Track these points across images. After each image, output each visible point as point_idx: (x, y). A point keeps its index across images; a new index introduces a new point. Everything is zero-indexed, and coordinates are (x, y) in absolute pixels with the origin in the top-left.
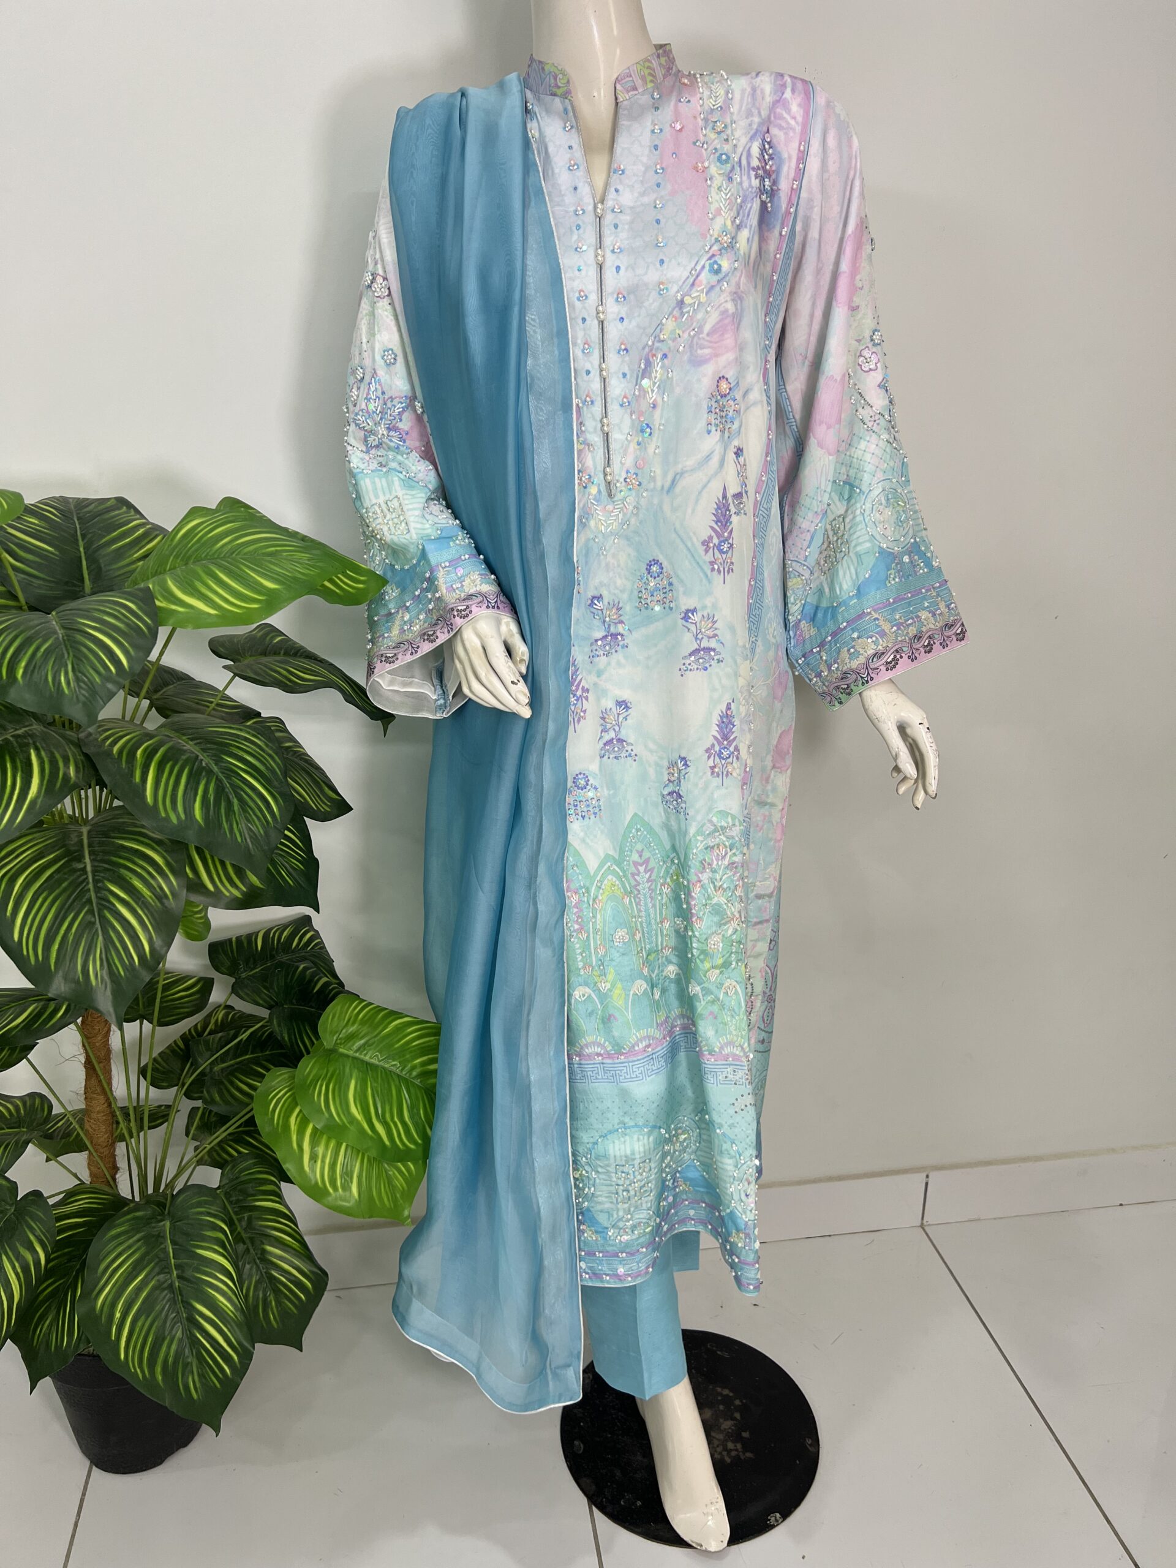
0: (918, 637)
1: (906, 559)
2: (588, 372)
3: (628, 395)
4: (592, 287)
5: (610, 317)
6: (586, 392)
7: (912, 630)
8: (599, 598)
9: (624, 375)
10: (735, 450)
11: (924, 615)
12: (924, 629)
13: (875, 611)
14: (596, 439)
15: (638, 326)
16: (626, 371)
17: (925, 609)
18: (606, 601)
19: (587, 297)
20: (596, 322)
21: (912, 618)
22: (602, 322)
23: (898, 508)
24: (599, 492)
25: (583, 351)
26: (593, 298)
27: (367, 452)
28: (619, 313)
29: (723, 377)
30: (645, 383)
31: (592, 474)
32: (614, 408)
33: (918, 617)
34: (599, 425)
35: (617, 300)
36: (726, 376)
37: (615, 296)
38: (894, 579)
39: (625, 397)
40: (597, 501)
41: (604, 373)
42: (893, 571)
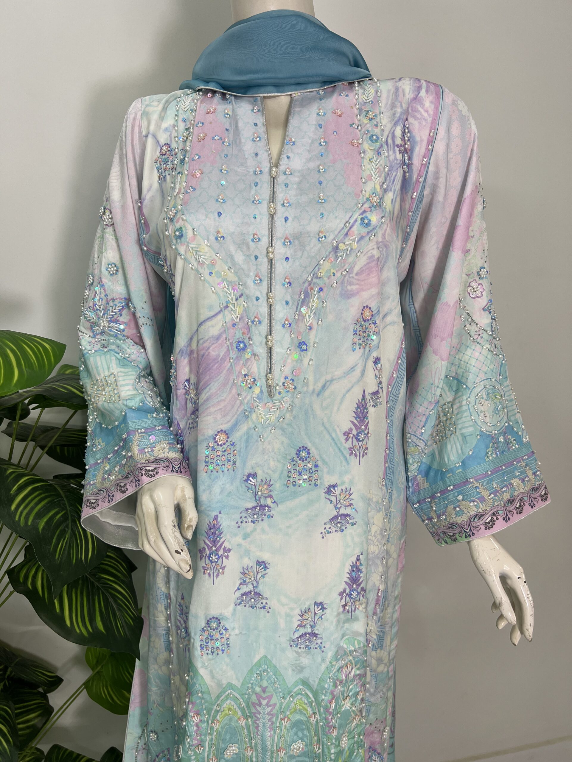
0: (511, 501)
1: (501, 439)
2: (257, 299)
3: (289, 319)
4: (264, 232)
5: (278, 256)
6: (255, 314)
7: (506, 496)
8: (254, 476)
9: (287, 303)
10: (374, 359)
11: (516, 482)
12: (516, 494)
13: (476, 481)
14: (261, 351)
15: (300, 265)
16: (289, 299)
17: (516, 477)
18: (259, 478)
19: (259, 239)
20: (266, 260)
21: (506, 486)
22: (271, 261)
23: (496, 400)
24: (261, 392)
25: (254, 281)
26: (265, 241)
27: (94, 337)
28: (285, 253)
29: (367, 306)
30: (304, 310)
31: (257, 378)
32: (277, 327)
33: (511, 484)
34: (264, 340)
35: (284, 244)
36: (369, 306)
37: (283, 240)
38: (491, 455)
39: (287, 320)
40: (260, 399)
41: (271, 300)
42: (490, 449)
